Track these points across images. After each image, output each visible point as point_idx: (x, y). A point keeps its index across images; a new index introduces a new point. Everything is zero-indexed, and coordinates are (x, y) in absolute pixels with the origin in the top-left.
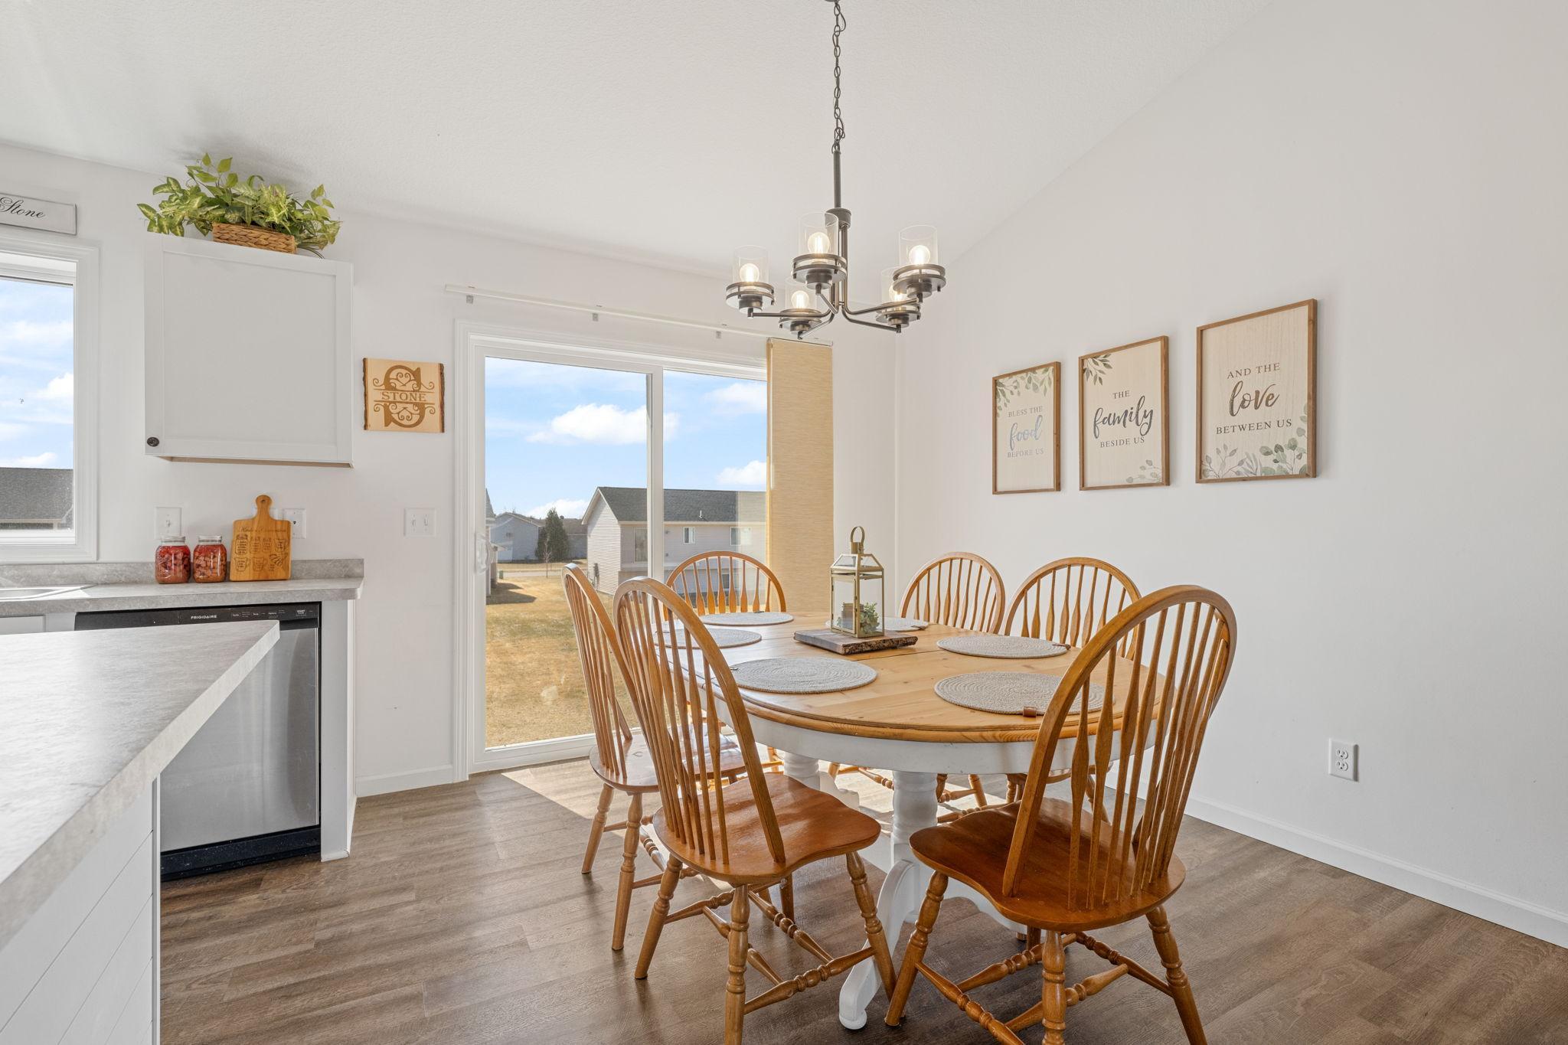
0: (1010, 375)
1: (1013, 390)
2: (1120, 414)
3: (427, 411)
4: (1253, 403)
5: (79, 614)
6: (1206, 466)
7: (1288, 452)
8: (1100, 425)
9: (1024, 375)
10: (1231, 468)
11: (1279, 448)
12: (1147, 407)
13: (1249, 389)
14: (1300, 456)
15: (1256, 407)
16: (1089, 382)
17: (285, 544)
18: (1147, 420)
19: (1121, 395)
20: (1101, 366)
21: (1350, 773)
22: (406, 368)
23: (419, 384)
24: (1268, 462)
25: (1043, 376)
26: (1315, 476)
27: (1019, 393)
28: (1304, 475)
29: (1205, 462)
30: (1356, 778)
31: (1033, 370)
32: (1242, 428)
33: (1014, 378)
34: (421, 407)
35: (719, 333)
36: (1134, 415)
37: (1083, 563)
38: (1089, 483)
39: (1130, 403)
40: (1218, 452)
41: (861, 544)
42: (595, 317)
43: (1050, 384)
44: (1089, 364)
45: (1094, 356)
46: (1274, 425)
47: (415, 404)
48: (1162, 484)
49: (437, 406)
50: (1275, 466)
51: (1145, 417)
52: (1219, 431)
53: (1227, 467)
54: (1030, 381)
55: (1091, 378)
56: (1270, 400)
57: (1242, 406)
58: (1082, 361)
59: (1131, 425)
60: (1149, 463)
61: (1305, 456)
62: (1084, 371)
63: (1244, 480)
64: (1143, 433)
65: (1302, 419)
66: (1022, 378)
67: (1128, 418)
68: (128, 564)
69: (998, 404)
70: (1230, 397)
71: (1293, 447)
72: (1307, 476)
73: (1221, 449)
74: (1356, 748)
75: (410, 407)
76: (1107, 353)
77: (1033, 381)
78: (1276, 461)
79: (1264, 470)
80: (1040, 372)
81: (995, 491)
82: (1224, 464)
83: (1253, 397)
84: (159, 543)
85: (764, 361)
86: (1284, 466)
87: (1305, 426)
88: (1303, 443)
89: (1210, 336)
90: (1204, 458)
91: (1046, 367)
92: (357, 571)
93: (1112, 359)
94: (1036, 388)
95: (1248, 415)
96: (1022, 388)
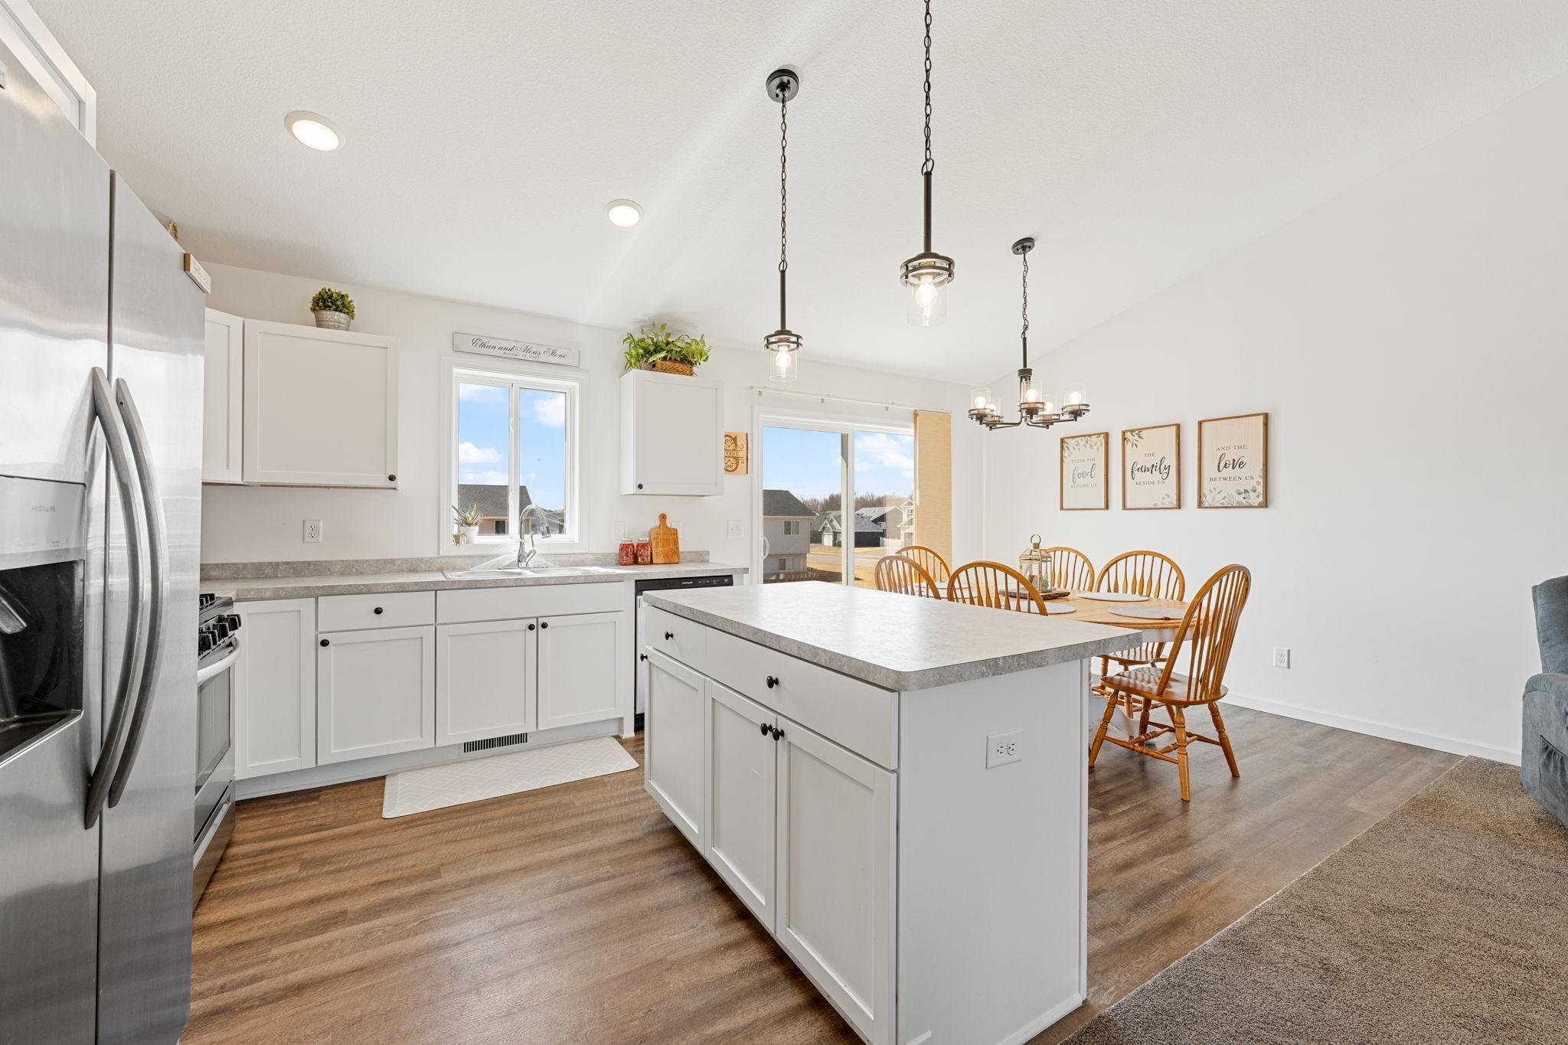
0: (1073, 437)
1: (1075, 446)
2: (1149, 466)
3: (740, 462)
4: (1231, 466)
5: (636, 581)
6: (1203, 499)
7: (1251, 494)
8: (1136, 472)
9: (1083, 438)
10: (1219, 500)
11: (1246, 491)
12: (1166, 463)
13: (1229, 458)
14: (1258, 496)
15: (1233, 468)
16: (1128, 446)
17: (676, 542)
18: (1167, 471)
19: (1150, 455)
20: (1136, 437)
21: (1286, 665)
22: (730, 436)
23: (736, 446)
24: (1240, 498)
25: (1097, 440)
26: (1266, 507)
27: (1079, 449)
28: (1260, 506)
29: (1202, 497)
30: (1289, 667)
31: (1090, 436)
32: (1225, 479)
33: (1076, 439)
34: (737, 459)
35: (887, 408)
36: (1158, 467)
37: (1145, 553)
38: (1128, 505)
39: (1156, 461)
40: (1211, 491)
41: (1038, 544)
42: (823, 400)
43: (1101, 445)
44: (1128, 435)
45: (1132, 431)
46: (1243, 478)
47: (734, 458)
48: (1176, 508)
49: (745, 458)
50: (1244, 501)
51: (1165, 469)
52: (1211, 479)
53: (1216, 500)
54: (1087, 442)
55: (1130, 444)
56: (1241, 464)
57: (1225, 466)
58: (1124, 433)
59: (1156, 473)
60: (1168, 495)
61: (1261, 497)
62: (1125, 439)
63: (1226, 507)
64: (1164, 478)
65: (1260, 476)
66: (1082, 440)
67: (1154, 469)
68: (602, 554)
69: (1064, 455)
70: (1218, 462)
71: (1255, 491)
72: (1262, 507)
73: (1212, 490)
74: (1289, 651)
75: (732, 459)
76: (1140, 430)
77: (1089, 442)
78: (1245, 498)
79: (1238, 502)
80: (1094, 437)
81: (1062, 508)
82: (1214, 499)
83: (1232, 462)
84: (620, 542)
85: (913, 425)
86: (1250, 501)
87: (1261, 480)
88: (1260, 489)
89: (1204, 425)
90: (1202, 495)
91: (1099, 435)
92: (706, 558)
93: (1143, 434)
94: (1091, 447)
95: (1228, 472)
96: (1081, 447)
